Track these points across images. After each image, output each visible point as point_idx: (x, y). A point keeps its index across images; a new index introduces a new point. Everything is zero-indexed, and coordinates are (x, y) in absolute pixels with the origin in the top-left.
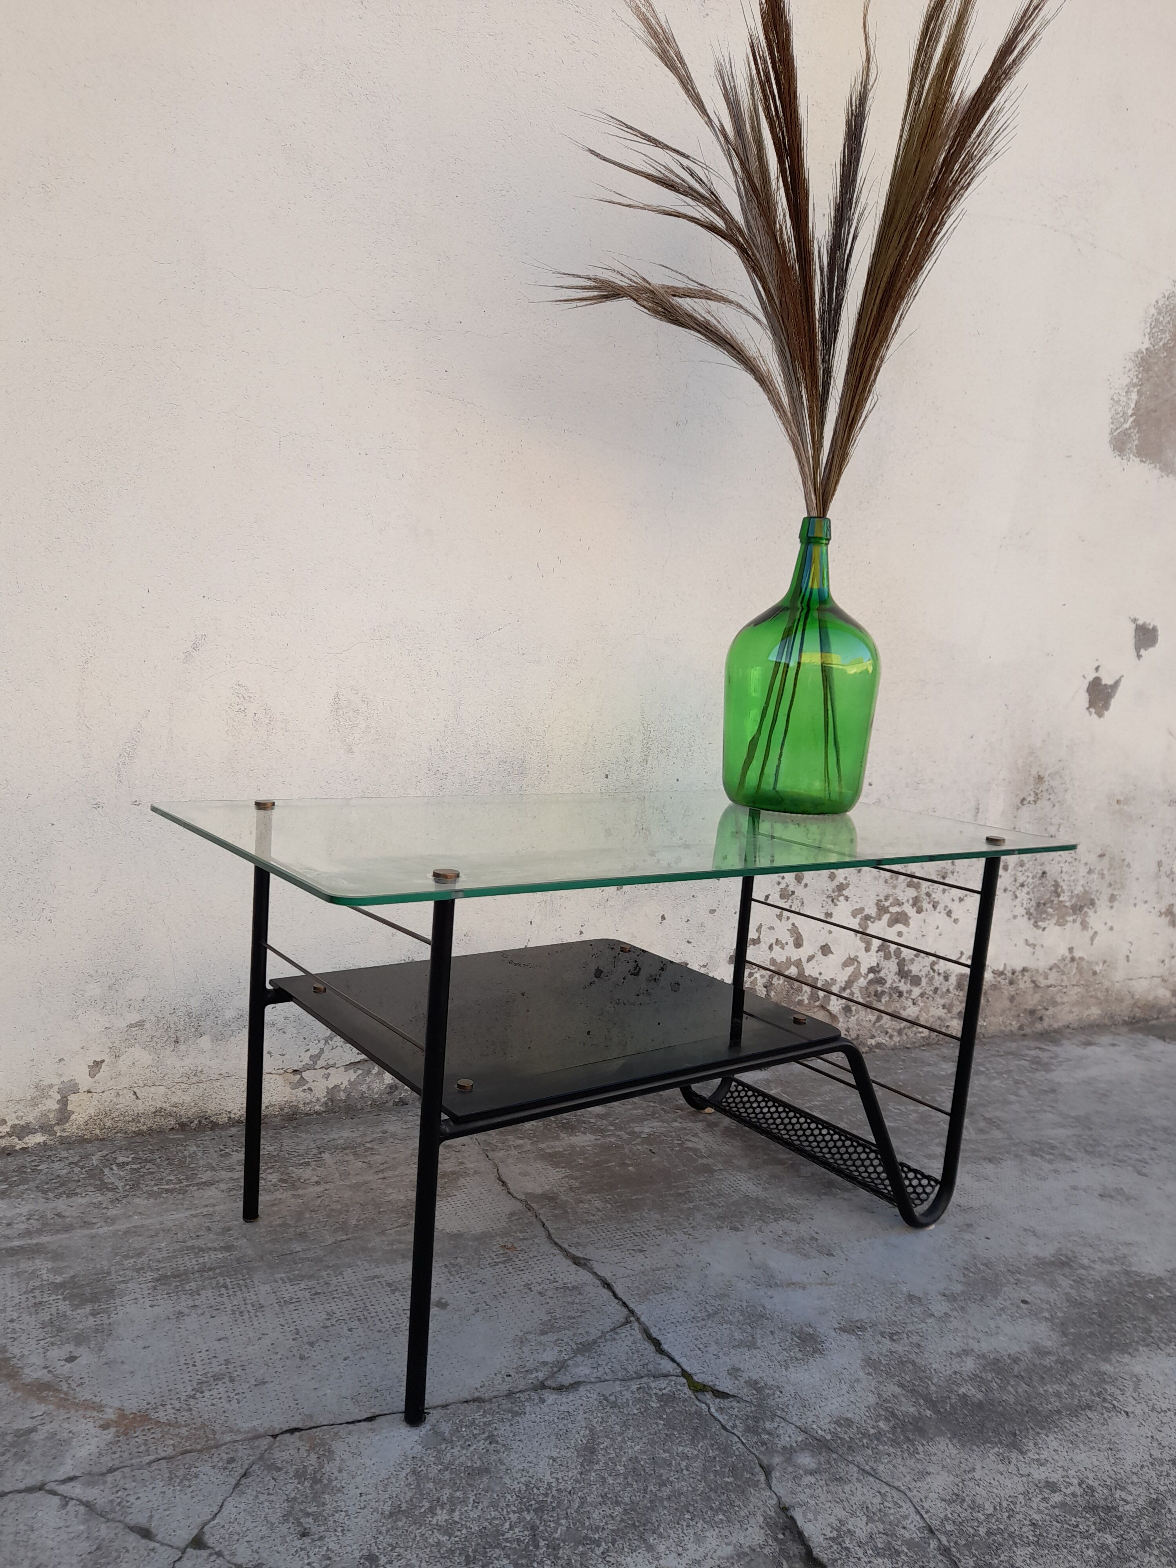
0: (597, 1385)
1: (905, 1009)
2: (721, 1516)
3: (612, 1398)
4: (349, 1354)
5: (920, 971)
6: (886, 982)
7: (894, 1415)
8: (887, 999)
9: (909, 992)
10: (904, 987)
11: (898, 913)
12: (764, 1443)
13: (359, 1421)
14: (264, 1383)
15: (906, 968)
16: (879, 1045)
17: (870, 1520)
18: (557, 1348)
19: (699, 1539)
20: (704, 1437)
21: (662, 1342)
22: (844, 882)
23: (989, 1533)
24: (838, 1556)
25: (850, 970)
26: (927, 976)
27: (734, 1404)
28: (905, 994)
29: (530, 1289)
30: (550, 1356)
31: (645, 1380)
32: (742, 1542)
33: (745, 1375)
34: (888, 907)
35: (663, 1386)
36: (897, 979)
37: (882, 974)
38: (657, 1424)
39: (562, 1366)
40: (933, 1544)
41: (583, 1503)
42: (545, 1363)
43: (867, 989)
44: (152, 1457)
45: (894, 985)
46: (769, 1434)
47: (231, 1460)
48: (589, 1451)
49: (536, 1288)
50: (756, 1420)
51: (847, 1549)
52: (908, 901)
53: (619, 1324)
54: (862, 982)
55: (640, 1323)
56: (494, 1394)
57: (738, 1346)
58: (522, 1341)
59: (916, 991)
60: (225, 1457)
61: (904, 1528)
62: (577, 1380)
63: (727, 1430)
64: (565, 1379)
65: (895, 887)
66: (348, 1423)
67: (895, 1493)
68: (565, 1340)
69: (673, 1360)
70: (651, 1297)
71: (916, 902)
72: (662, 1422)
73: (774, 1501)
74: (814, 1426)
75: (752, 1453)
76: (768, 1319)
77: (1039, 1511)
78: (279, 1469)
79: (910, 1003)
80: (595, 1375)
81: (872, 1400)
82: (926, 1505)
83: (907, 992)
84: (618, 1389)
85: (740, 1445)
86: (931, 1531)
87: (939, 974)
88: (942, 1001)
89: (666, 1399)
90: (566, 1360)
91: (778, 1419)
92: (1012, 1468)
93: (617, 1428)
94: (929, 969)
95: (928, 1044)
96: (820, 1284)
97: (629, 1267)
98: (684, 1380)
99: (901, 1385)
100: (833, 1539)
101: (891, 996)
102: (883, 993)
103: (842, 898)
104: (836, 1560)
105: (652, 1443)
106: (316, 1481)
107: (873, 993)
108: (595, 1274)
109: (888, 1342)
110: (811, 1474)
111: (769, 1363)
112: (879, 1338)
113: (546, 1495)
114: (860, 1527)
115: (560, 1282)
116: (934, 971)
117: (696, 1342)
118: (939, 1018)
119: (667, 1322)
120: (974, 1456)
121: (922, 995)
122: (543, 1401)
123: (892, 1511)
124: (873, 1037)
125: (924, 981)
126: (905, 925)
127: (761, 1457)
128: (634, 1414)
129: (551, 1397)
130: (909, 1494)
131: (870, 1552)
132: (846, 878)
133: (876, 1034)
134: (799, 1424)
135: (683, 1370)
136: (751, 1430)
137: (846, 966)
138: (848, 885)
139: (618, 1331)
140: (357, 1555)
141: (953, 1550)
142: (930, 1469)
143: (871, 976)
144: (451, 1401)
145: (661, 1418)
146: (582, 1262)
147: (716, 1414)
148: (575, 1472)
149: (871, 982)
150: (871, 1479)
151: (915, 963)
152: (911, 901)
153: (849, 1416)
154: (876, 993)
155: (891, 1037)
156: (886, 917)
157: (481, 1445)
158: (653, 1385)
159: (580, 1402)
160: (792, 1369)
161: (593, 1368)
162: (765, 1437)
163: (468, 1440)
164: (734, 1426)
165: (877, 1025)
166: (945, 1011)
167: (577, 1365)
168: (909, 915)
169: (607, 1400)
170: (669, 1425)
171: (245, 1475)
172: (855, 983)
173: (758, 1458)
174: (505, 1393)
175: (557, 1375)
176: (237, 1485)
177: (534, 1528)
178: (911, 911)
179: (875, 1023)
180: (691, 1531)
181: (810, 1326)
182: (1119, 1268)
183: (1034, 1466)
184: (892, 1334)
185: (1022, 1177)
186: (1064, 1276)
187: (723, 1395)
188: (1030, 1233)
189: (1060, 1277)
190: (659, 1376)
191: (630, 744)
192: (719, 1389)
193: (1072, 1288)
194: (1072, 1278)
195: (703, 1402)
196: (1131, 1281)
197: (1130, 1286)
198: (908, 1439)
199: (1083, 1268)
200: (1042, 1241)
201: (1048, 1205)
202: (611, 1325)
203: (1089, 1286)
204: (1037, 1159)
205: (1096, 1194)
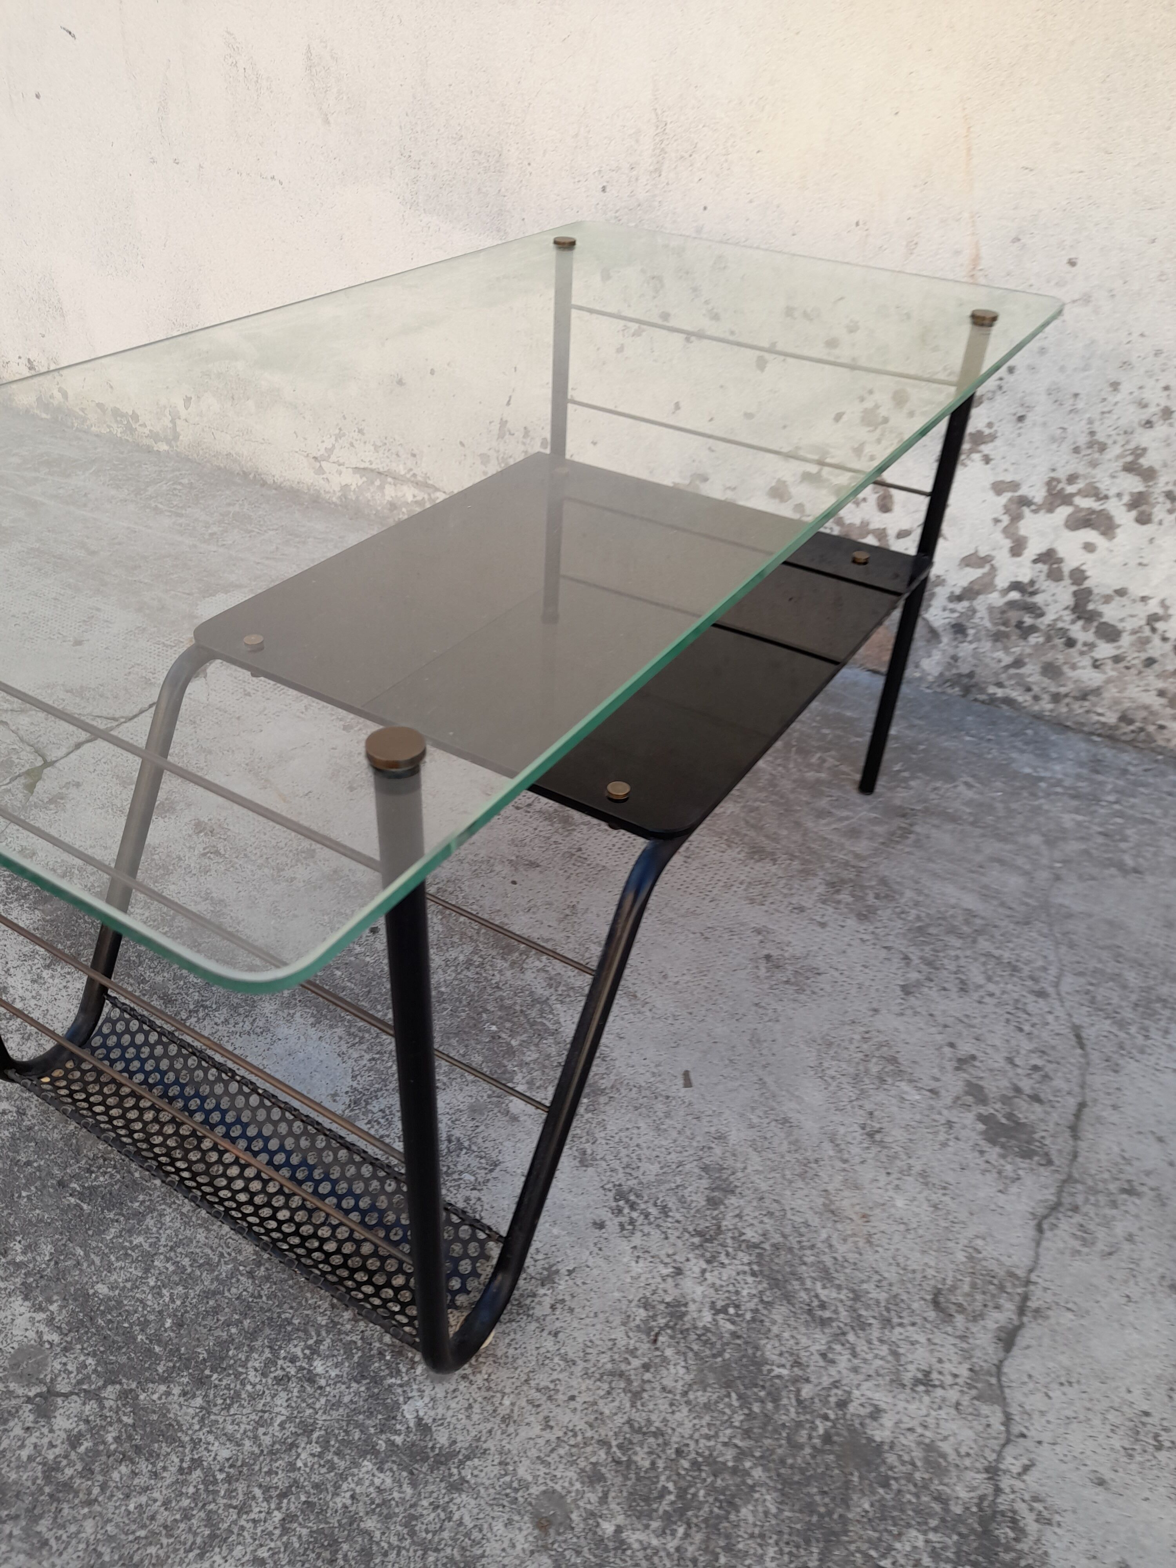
1: (1074, 667)
5: (1122, 620)
6: (1042, 615)
8: (1041, 640)
9: (1091, 646)
10: (1077, 631)
11: (1092, 512)
15: (1091, 607)
16: (1009, 701)
22: (987, 431)
25: (974, 574)
26: (1134, 632)
27: (20, 795)
28: (1079, 646)
34: (1072, 495)
35: (25, 758)
36: (1068, 616)
37: (1038, 599)
43: (1003, 612)
45: (1060, 625)
52: (1119, 495)
54: (995, 599)
59: (1105, 650)
65: (1094, 464)
69: (68, 754)
71: (1138, 502)
79: (1086, 661)
83: (1085, 644)
84: (7, 741)
87: (1165, 639)
88: (1160, 684)
89: (7, 764)
94: (1143, 622)
95: (1111, 737)
98: (39, 764)
101: (1049, 639)
102: (1033, 629)
103: (976, 456)
107: (1013, 622)
109: (196, 853)
112: (200, 847)
116: (1154, 630)
118: (1146, 707)
121: (1117, 659)
124: (1000, 685)
125: (1126, 640)
126: (1104, 534)
132: (990, 425)
133: (1006, 683)
135: (56, 761)
137: (967, 565)
138: (993, 438)
143: (1015, 595)
149: (1012, 604)
151: (1113, 604)
152: (1126, 499)
154: (1019, 625)
155: (1036, 698)
156: (1064, 512)
158: (23, 753)
165: (1012, 671)
166: (1163, 701)
168: (1118, 520)
172: (981, 598)
178: (1124, 517)
179: (1008, 667)
181: (189, 805)
182: (547, 993)
183: (29, 976)
184: (217, 853)
185: (737, 884)
186: (475, 952)
187: (30, 788)
188: (567, 912)
189: (468, 949)
190: (38, 752)
191: (637, 141)
192: (39, 785)
193: (446, 960)
194: (476, 958)
195: (12, 780)
196: (518, 1008)
197: (502, 1008)
198: (25, 897)
199: (513, 964)
200: (554, 924)
201: (672, 915)
202: (105, 714)
203: (469, 974)
204: (821, 889)
205: (766, 952)
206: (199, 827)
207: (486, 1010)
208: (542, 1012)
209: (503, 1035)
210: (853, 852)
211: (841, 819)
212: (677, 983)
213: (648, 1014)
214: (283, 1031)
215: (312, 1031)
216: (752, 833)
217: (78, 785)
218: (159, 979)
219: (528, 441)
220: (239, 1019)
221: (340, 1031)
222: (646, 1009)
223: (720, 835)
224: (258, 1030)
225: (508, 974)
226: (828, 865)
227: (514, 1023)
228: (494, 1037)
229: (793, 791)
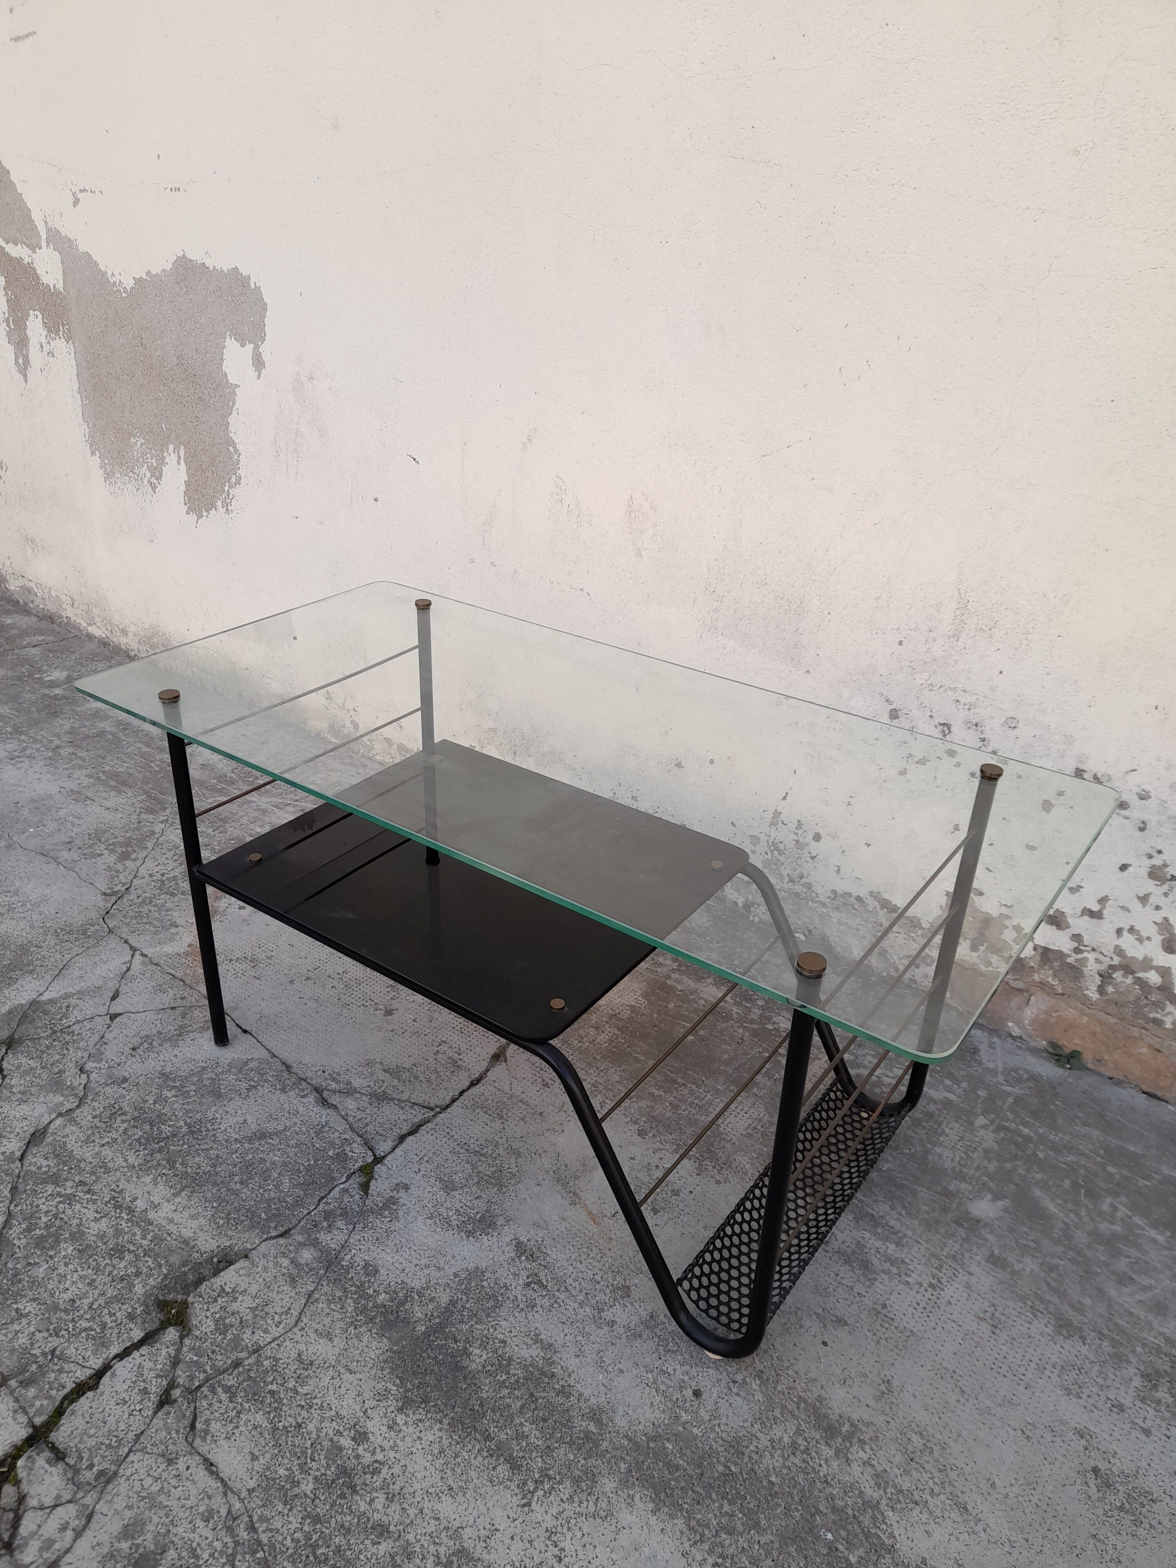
0: (339, 1117)
2: (221, 1222)
3: (326, 1129)
4: (306, 997)
7: (403, 1303)
12: (316, 1226)
13: (241, 1028)
14: (258, 979)
17: (252, 1310)
18: (372, 1084)
19: (194, 1217)
20: (306, 1190)
21: (417, 1135)
23: (272, 1393)
24: (206, 1297)
27: (357, 1197)
29: (440, 1045)
30: (357, 1083)
31: (359, 1139)
32: (200, 1239)
33: (402, 1194)
35: (357, 1151)
38: (309, 1160)
39: (350, 1091)
40: (243, 1355)
41: (207, 1149)
42: (349, 1083)
44: (172, 971)
46: (329, 1226)
47: (182, 998)
48: (263, 1135)
49: (443, 1048)
50: (344, 1214)
51: (216, 1301)
53: (425, 1105)
55: (433, 1116)
56: (299, 1072)
57: (441, 1180)
58: (369, 1064)
60: (186, 995)
61: (253, 1333)
62: (338, 1105)
63: (319, 1201)
64: (334, 1099)
66: (238, 1025)
67: (291, 1320)
68: (385, 1084)
69: (394, 1149)
70: (477, 1111)
72: (312, 1162)
73: (249, 1246)
74: (354, 1251)
75: (299, 1222)
76: (500, 1190)
77: (319, 1430)
78: (184, 1017)
80: (349, 1112)
81: (417, 1284)
82: (288, 1343)
84: (339, 1129)
85: (306, 1212)
86: (256, 1351)
89: (342, 1157)
90: (359, 1092)
91: (351, 1227)
92: (371, 1403)
93: (292, 1142)
96: (590, 1214)
97: (513, 1086)
98: (370, 1159)
99: (453, 1302)
100: (223, 1290)
104: (200, 1296)
105: (285, 1164)
106: (179, 1035)
108: (487, 1070)
109: (521, 1282)
110: (292, 1262)
111: (430, 1205)
112: (524, 1274)
113: (208, 1130)
114: (243, 1305)
115: (461, 1057)
117: (430, 1155)
119: (447, 1130)
120: (374, 1371)
122: (303, 1097)
123: (269, 1321)
127: (299, 1227)
128: (314, 1146)
129: (311, 1099)
130: (296, 1330)
131: (218, 1315)
134: (351, 1240)
135: (384, 1157)
136: (328, 1215)
139: (416, 1107)
140: (125, 1074)
141: (241, 1369)
142: (336, 1341)
144: (281, 1057)
145: (316, 1160)
146: (502, 1058)
147: (337, 1189)
148: (237, 1136)
150: (303, 1301)
153: (383, 1272)
157: (244, 1085)
158: (354, 1145)
159: (312, 1113)
160: (429, 1222)
161: (358, 1109)
162: (325, 1224)
163: (245, 1078)
164: (326, 1203)
167: (356, 1099)
169: (323, 1126)
170: (308, 1169)
171: (173, 1008)
173: (296, 1226)
174: (304, 1077)
175: (338, 1094)
176: (164, 1009)
177: (174, 1135)
180: (200, 1210)
181: (508, 1220)
182: (876, 1495)
183: (385, 1421)
184: (539, 1282)
185: (1049, 1367)
186: (799, 1432)
187: (365, 1187)
188: (883, 1388)
189: (791, 1427)
190: (368, 1145)
191: (938, 611)
192: (373, 1183)
193: (772, 1441)
194: (800, 1441)
195: (348, 1178)
196: (850, 1512)
197: (834, 1509)
198: (372, 1319)
199: (838, 1452)
200: (872, 1403)
201: (989, 1403)
202: (421, 1101)
203: (796, 1461)
204: (1137, 1382)
205: (1092, 1463)
206: (520, 1248)
207: (819, 1511)
208: (874, 1518)
209: (841, 1547)
210: (1161, 1333)
211: (1144, 1289)
212: (1007, 1496)
213: (982, 1534)
214: (626, 1517)
215: (653, 1520)
216: (1055, 1300)
217: (406, 1187)
218: (503, 1436)
219: (800, 832)
220: (583, 1496)
221: (680, 1523)
222: (979, 1528)
223: (1023, 1299)
224: (603, 1514)
225: (835, 1464)
226: (1139, 1349)
227: (848, 1532)
228: (832, 1548)
229: (1090, 1247)
